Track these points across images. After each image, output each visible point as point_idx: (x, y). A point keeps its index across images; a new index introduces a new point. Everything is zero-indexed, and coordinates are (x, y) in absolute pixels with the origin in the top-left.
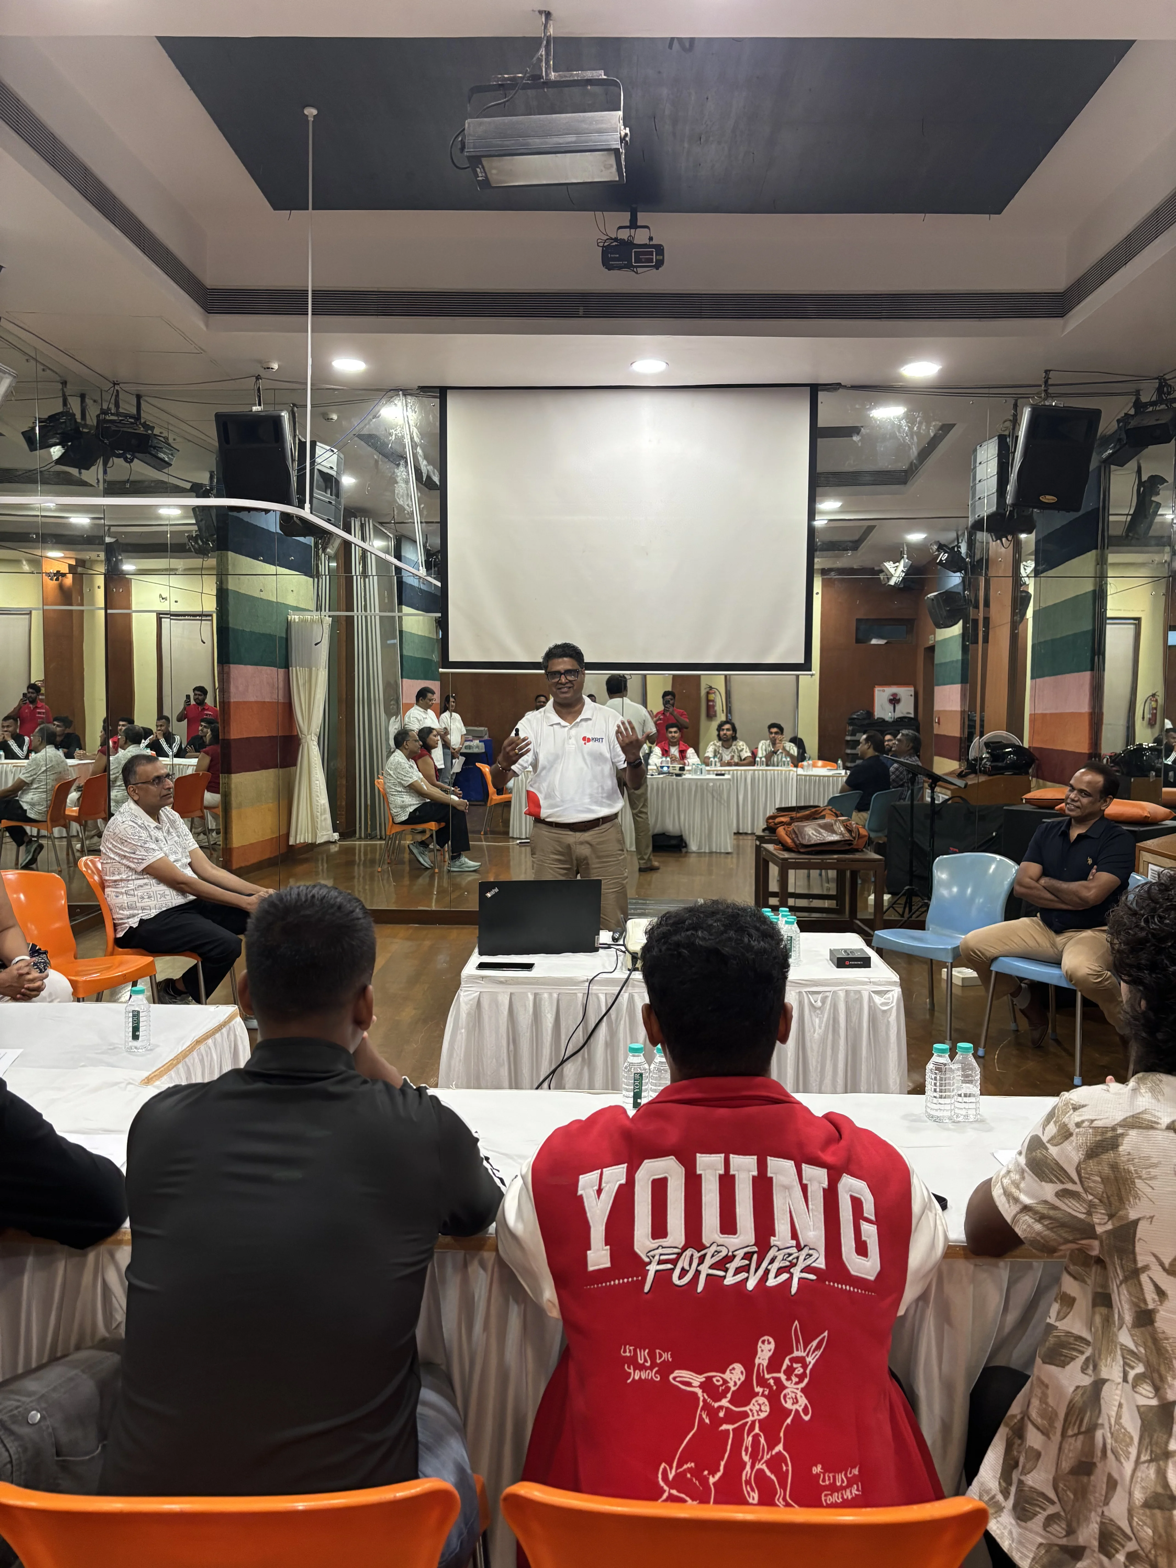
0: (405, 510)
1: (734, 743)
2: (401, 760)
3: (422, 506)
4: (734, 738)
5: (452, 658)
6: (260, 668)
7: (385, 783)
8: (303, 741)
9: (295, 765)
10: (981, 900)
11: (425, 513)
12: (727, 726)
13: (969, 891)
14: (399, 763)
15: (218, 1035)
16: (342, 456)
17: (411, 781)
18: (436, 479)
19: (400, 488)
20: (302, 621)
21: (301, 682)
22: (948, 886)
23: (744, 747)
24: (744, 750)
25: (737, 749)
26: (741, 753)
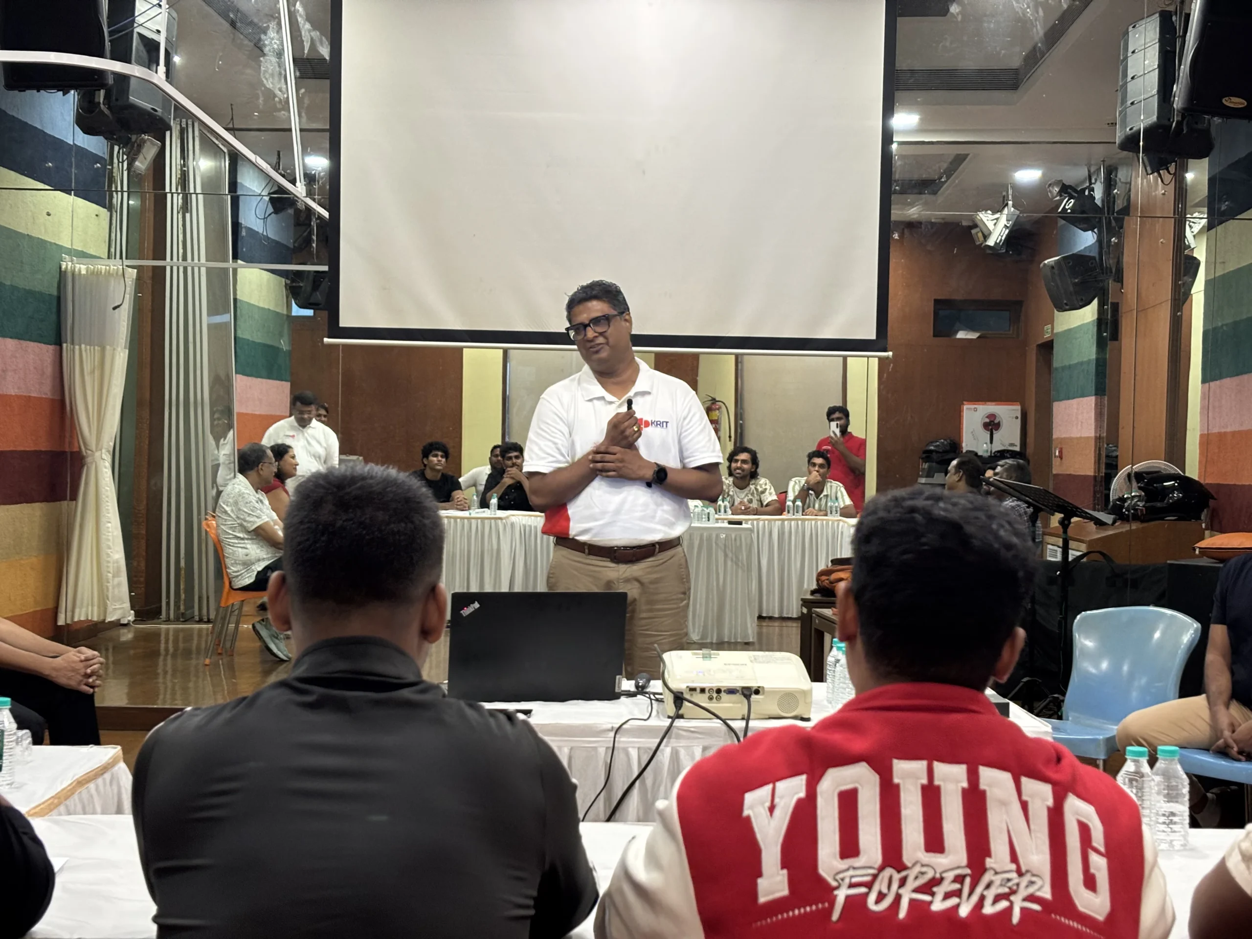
0: (275, 96)
1: (753, 482)
2: (243, 490)
3: (303, 91)
4: (753, 475)
5: (345, 321)
6: (25, 343)
7: (218, 526)
8: (89, 460)
9: (74, 497)
10: (1144, 681)
11: (306, 101)
12: (744, 456)
13: (1125, 668)
14: (241, 494)
15: (100, 781)
16: (175, 15)
17: (259, 523)
18: (325, 51)
19: (269, 63)
20: (93, 273)
21: (87, 368)
22: (1095, 658)
23: (768, 487)
24: (768, 491)
25: (757, 489)
26: (762, 496)
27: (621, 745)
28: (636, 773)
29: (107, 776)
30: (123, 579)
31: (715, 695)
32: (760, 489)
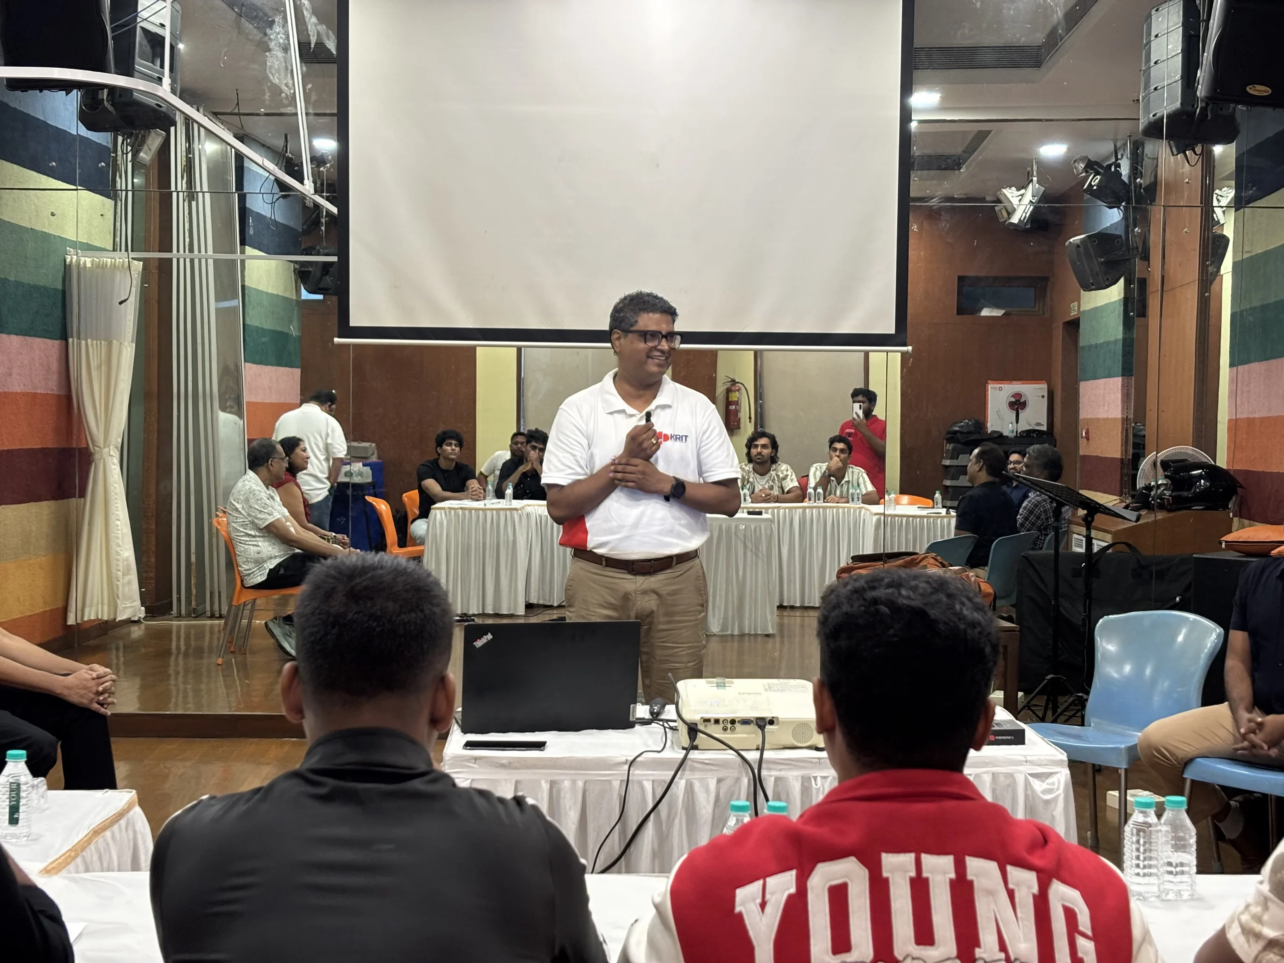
0: (281, 92)
1: (774, 466)
2: (254, 487)
3: (309, 86)
4: (774, 460)
5: (356, 320)
6: (30, 340)
7: (228, 523)
8: (97, 457)
9: (82, 494)
10: (1166, 684)
11: (314, 97)
12: (763, 441)
13: (1148, 671)
14: (252, 492)
15: (115, 828)
16: (178, 7)
17: (271, 519)
18: (331, 45)
19: (275, 59)
20: (98, 266)
21: (94, 364)
22: (1118, 661)
23: (789, 473)
24: (789, 477)
25: (778, 476)
26: (783, 482)
27: (636, 778)
28: (650, 806)
29: (123, 822)
30: (133, 577)
31: (729, 726)
32: (781, 476)
